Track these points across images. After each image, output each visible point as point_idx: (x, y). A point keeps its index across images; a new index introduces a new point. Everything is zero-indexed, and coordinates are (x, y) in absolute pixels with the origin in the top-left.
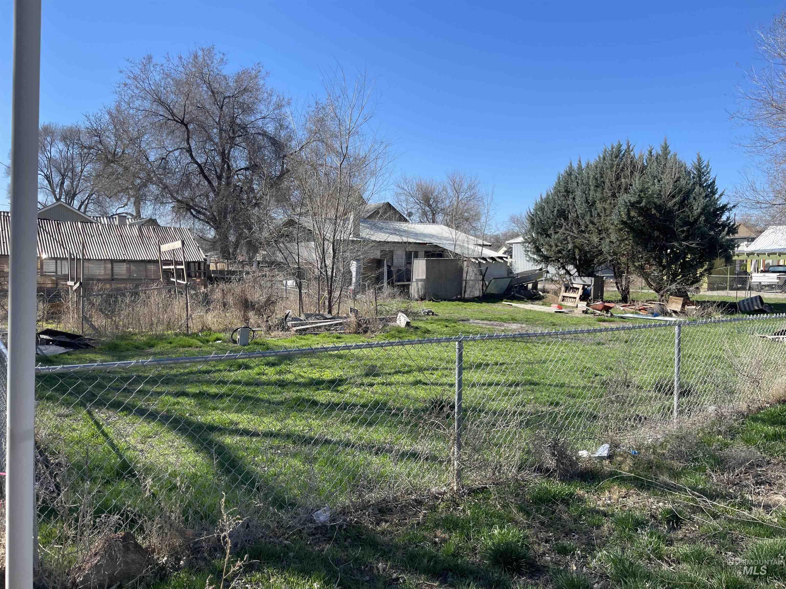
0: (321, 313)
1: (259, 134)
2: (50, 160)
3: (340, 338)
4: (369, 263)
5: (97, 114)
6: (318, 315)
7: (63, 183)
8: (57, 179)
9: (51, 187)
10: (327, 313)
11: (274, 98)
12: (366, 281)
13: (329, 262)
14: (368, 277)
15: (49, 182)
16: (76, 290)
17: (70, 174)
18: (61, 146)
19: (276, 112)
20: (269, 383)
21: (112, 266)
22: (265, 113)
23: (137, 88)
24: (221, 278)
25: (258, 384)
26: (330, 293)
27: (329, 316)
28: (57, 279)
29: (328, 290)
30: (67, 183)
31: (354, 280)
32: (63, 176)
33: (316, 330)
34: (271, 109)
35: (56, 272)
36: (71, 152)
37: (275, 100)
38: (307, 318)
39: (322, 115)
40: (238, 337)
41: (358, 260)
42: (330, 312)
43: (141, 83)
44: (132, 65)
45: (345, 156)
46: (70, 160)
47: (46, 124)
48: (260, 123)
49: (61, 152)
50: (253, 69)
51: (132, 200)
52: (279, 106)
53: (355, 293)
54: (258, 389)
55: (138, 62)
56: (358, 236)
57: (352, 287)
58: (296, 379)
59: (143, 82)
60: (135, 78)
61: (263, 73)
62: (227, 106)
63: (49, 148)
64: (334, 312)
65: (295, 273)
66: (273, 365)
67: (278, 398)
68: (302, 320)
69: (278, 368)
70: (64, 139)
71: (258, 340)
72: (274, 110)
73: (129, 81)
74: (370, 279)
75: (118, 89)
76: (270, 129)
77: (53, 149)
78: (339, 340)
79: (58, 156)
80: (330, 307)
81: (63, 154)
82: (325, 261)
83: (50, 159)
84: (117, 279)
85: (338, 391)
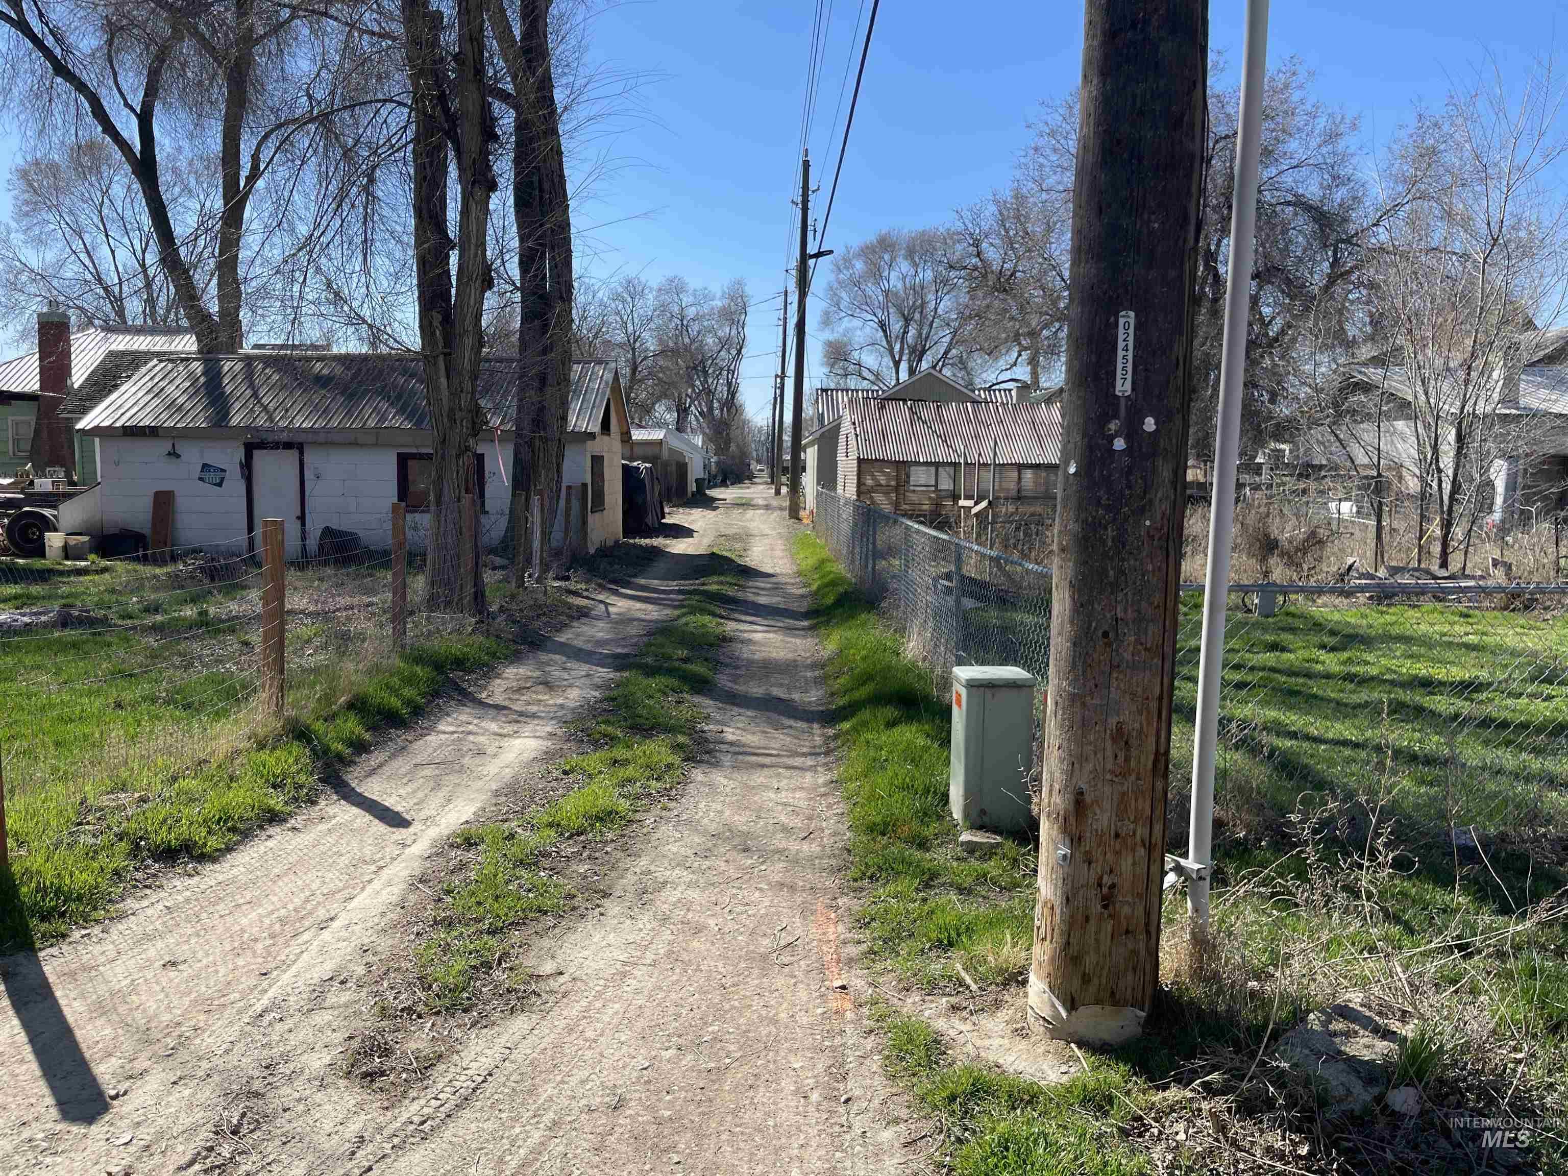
0: (1423, 566)
1: (1288, 203)
2: (887, 296)
3: (1467, 616)
4: (1544, 463)
5: (976, 204)
6: (1415, 570)
7: (906, 332)
8: (898, 326)
9: (888, 342)
10: (1437, 567)
11: (1322, 122)
12: (1534, 502)
13: (1447, 462)
14: (1541, 492)
15: (885, 331)
16: (976, 515)
17: (917, 316)
18: (904, 266)
19: (1324, 150)
20: (1328, 676)
21: (1020, 474)
22: (1301, 155)
23: (1055, 150)
24: (1201, 497)
25: (1309, 675)
26: (1447, 525)
27: (1443, 573)
28: (939, 497)
29: (1442, 519)
30: (912, 332)
31: (1499, 500)
32: (907, 320)
33: (1415, 599)
34: (1313, 144)
35: (936, 486)
36: (921, 276)
37: (1322, 125)
38: (1391, 576)
39: (1431, 142)
40: (1256, 601)
41: (1511, 459)
42: (1444, 565)
43: (1062, 141)
44: (1050, 110)
45: (1496, 240)
46: (919, 291)
47: (883, 232)
48: (1288, 179)
49: (904, 278)
50: (1279, 71)
51: (1025, 355)
52: (1332, 137)
53: (1503, 529)
54: (1310, 682)
55: (1059, 102)
56: (1515, 403)
57: (1497, 516)
58: (1383, 674)
59: (1066, 138)
60: (1052, 134)
61: (1302, 71)
62: (1220, 157)
63: (886, 274)
64: (1455, 564)
65: (1370, 485)
66: (1333, 649)
67: (1355, 699)
68: (1381, 579)
69: (1345, 655)
70: (910, 254)
71: (1292, 609)
72: (1320, 146)
73: (1041, 142)
74: (1545, 498)
75: (1022, 160)
76: (1312, 190)
77: (893, 274)
78: (1466, 620)
79: (900, 285)
80: (1444, 555)
81: (907, 280)
82: (1437, 461)
83: (887, 293)
84: (1025, 497)
85: (1472, 701)
